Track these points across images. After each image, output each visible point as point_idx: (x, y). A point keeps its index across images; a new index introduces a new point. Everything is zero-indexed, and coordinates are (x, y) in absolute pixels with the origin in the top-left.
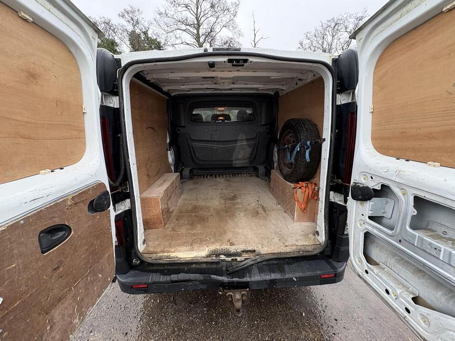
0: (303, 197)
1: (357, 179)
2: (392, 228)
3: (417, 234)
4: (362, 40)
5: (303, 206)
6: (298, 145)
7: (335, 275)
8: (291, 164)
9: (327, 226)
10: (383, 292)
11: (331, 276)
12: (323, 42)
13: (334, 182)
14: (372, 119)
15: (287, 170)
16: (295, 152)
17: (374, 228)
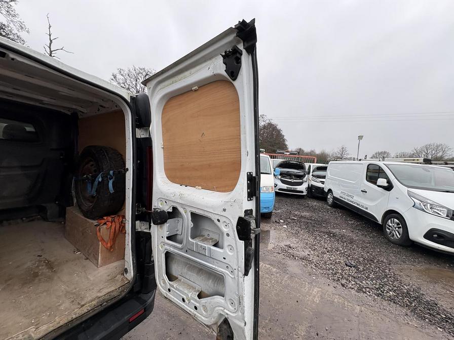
0: (109, 233)
1: (156, 205)
2: (181, 243)
3: (195, 242)
4: (151, 89)
5: (109, 245)
6: (100, 175)
7: (145, 309)
8: (93, 197)
9: (134, 259)
10: (181, 303)
11: (141, 313)
12: (136, 84)
13: (140, 211)
14: (164, 153)
15: (87, 205)
16: (96, 183)
17: (171, 247)
